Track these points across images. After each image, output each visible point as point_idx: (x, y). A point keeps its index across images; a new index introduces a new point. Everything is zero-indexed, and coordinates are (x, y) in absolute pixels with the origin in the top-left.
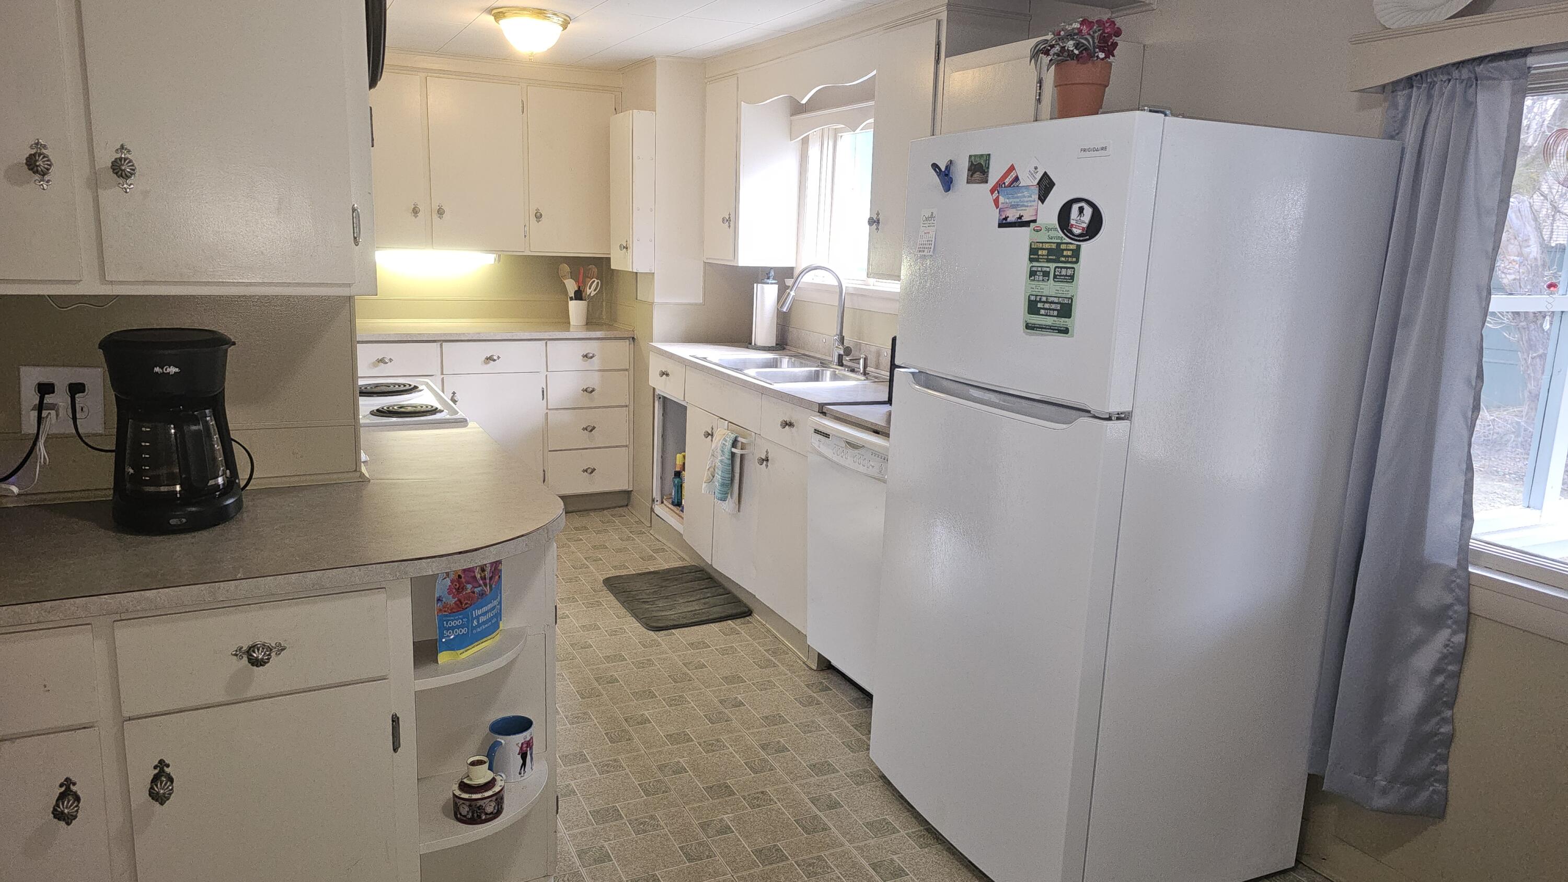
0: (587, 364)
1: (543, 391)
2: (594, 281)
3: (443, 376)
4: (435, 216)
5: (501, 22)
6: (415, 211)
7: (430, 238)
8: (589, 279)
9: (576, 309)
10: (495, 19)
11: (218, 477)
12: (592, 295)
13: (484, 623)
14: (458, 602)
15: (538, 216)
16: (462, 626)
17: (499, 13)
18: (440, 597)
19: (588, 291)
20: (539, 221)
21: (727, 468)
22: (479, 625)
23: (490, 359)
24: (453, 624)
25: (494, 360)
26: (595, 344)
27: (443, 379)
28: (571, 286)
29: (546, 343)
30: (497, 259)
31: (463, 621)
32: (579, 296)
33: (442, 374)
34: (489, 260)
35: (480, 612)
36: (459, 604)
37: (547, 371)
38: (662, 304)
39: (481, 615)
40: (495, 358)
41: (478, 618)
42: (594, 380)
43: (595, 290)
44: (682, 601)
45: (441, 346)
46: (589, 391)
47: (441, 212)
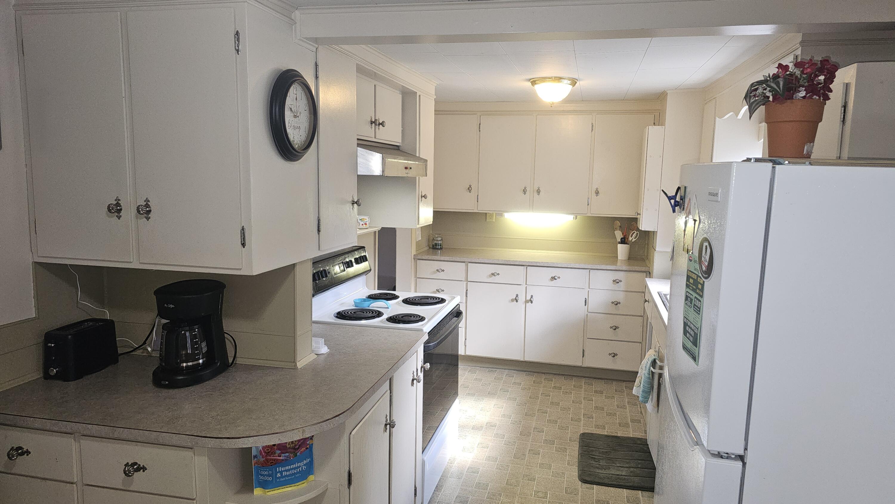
0: (616, 287)
1: (586, 301)
2: (634, 232)
3: (526, 286)
4: (536, 194)
5: (535, 86)
6: (525, 191)
7: (532, 206)
8: (631, 231)
9: (622, 250)
10: (532, 85)
11: (199, 360)
12: (633, 241)
13: (287, 476)
14: (265, 461)
15: (597, 193)
16: (269, 475)
17: (534, 83)
18: (256, 455)
19: (630, 239)
20: (598, 195)
21: (647, 380)
22: (282, 477)
23: (553, 278)
24: (263, 473)
25: (556, 279)
26: (622, 273)
27: (526, 287)
28: (619, 235)
29: (590, 271)
30: (575, 217)
31: (269, 473)
32: (623, 241)
33: (526, 284)
34: (571, 217)
35: (283, 469)
36: (267, 462)
37: (589, 288)
38: (661, 252)
39: (284, 471)
40: (556, 278)
41: (281, 472)
42: (620, 297)
43: (635, 238)
44: (618, 465)
45: (527, 268)
46: (617, 304)
47: (538, 192)
